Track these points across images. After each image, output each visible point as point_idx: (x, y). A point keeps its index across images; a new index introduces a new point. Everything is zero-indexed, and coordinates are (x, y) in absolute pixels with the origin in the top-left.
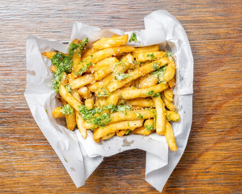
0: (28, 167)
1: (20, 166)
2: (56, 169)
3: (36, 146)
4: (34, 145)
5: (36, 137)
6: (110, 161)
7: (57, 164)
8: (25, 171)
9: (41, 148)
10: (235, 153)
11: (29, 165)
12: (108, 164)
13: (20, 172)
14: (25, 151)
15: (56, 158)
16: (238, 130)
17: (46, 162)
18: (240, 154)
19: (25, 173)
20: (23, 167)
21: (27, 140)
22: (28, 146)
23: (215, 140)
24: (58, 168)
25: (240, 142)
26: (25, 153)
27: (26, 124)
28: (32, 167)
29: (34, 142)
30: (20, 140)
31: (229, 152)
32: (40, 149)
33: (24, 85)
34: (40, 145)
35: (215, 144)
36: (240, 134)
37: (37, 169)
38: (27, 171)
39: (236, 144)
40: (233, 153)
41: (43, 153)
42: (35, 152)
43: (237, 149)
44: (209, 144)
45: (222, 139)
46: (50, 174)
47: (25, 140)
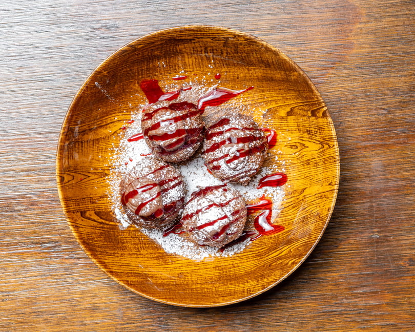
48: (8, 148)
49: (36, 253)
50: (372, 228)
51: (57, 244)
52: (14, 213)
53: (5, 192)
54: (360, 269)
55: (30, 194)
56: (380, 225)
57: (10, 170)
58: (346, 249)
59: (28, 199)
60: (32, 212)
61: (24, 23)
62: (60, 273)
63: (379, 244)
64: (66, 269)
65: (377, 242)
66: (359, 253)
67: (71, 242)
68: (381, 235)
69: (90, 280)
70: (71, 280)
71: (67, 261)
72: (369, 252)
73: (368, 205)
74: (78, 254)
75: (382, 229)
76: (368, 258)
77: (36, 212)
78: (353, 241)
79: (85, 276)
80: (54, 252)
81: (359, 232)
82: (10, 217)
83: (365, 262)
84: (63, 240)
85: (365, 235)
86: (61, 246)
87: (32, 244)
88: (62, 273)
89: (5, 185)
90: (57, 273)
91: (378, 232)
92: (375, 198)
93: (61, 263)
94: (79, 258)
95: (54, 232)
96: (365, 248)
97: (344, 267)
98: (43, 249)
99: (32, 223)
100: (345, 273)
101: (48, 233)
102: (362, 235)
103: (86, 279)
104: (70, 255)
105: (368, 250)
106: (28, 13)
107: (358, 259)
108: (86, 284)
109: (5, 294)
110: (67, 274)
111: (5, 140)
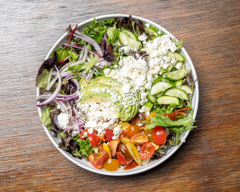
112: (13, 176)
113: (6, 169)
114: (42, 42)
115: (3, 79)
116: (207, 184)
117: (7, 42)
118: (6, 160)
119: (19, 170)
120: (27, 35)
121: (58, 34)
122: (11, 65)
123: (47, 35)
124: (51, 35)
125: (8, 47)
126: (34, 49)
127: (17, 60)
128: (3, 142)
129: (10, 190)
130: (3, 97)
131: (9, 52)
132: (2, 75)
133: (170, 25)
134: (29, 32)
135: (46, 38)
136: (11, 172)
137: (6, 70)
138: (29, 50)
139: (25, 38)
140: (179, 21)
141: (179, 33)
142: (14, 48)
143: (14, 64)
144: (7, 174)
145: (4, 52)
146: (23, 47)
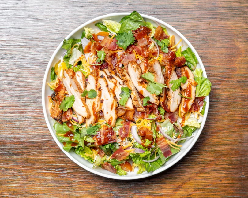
0: (38, 191)
1: (31, 190)
2: (61, 193)
3: (45, 173)
4: (43, 173)
5: (45, 165)
6: (108, 187)
7: (63, 189)
8: (36, 194)
9: (50, 175)
10: (213, 182)
11: (39, 189)
12: (106, 190)
13: (31, 195)
14: (36, 177)
15: (62, 184)
16: (216, 163)
17: (53, 187)
18: (217, 183)
19: (35, 196)
20: (34, 191)
21: (38, 168)
22: (38, 174)
23: (196, 171)
24: (63, 192)
25: (217, 173)
26: (36, 179)
27: (37, 155)
28: (41, 191)
29: (43, 170)
30: (32, 168)
31: (208, 181)
32: (48, 176)
33: (36, 122)
34: (49, 172)
35: (196, 174)
36: (217, 166)
37: (46, 193)
38: (37, 194)
39: (214, 174)
40: (212, 182)
41: (51, 180)
42: (44, 178)
43: (215, 179)
44: (192, 174)
45: (202, 170)
46: (56, 197)
47: (36, 168)
48: (41, 114)
49: (52, 174)
50: (241, 171)
51: (64, 169)
52: (42, 151)
53: (38, 138)
54: (233, 194)
55: (51, 140)
56: (246, 170)
57: (41, 126)
58: (226, 183)
59: (50, 143)
60: (52, 150)
61: (54, 46)
62: (65, 186)
63: (245, 181)
64: (68, 184)
65: (244, 180)
66: (233, 185)
67: (72, 169)
68: (246, 176)
69: (81, 190)
70: (71, 190)
71: (69, 179)
72: (239, 185)
73: (240, 158)
74: (76, 175)
75: (247, 173)
76: (238, 188)
77: (54, 151)
78: (230, 178)
79: (79, 188)
80: (62, 173)
81: (234, 173)
82: (40, 152)
83: (236, 190)
84: (68, 167)
85: (237, 175)
86: (66, 170)
87: (51, 168)
88: (66, 186)
89: (38, 134)
90: (63, 186)
91: (244, 174)
92: (244, 155)
93: (66, 180)
94: (76, 178)
95: (63, 162)
96: (237, 183)
97: (224, 193)
98: (56, 172)
99: (51, 157)
100: (225, 196)
101: (60, 163)
102: (236, 175)
103: (79, 190)
104: (71, 176)
105: (238, 184)
106: (57, 40)
107: (232, 188)
108: (79, 192)
109: (33, 195)
110: (69, 186)
111: (39, 110)
112: (45, 147)
113: (39, 139)
114: (92, 13)
115: (47, 46)
116: (243, 181)
117: (56, 8)
118: (39, 130)
119: (52, 142)
120: (77, 4)
121: (109, 7)
122: (57, 33)
123: (98, 7)
124: (102, 7)
125: (56, 14)
126: (83, 20)
127: (64, 29)
128: (39, 111)
129: (40, 161)
130: (45, 65)
131: (57, 19)
132: (47, 42)
133: (228, 13)
134: (80, 2)
135: (96, 10)
136: (44, 142)
137: (52, 37)
138: (77, 20)
139: (75, 7)
140: (236, 11)
141: (235, 23)
142: (63, 15)
143: (61, 32)
144: (39, 144)
145: (52, 19)
146: (72, 16)
